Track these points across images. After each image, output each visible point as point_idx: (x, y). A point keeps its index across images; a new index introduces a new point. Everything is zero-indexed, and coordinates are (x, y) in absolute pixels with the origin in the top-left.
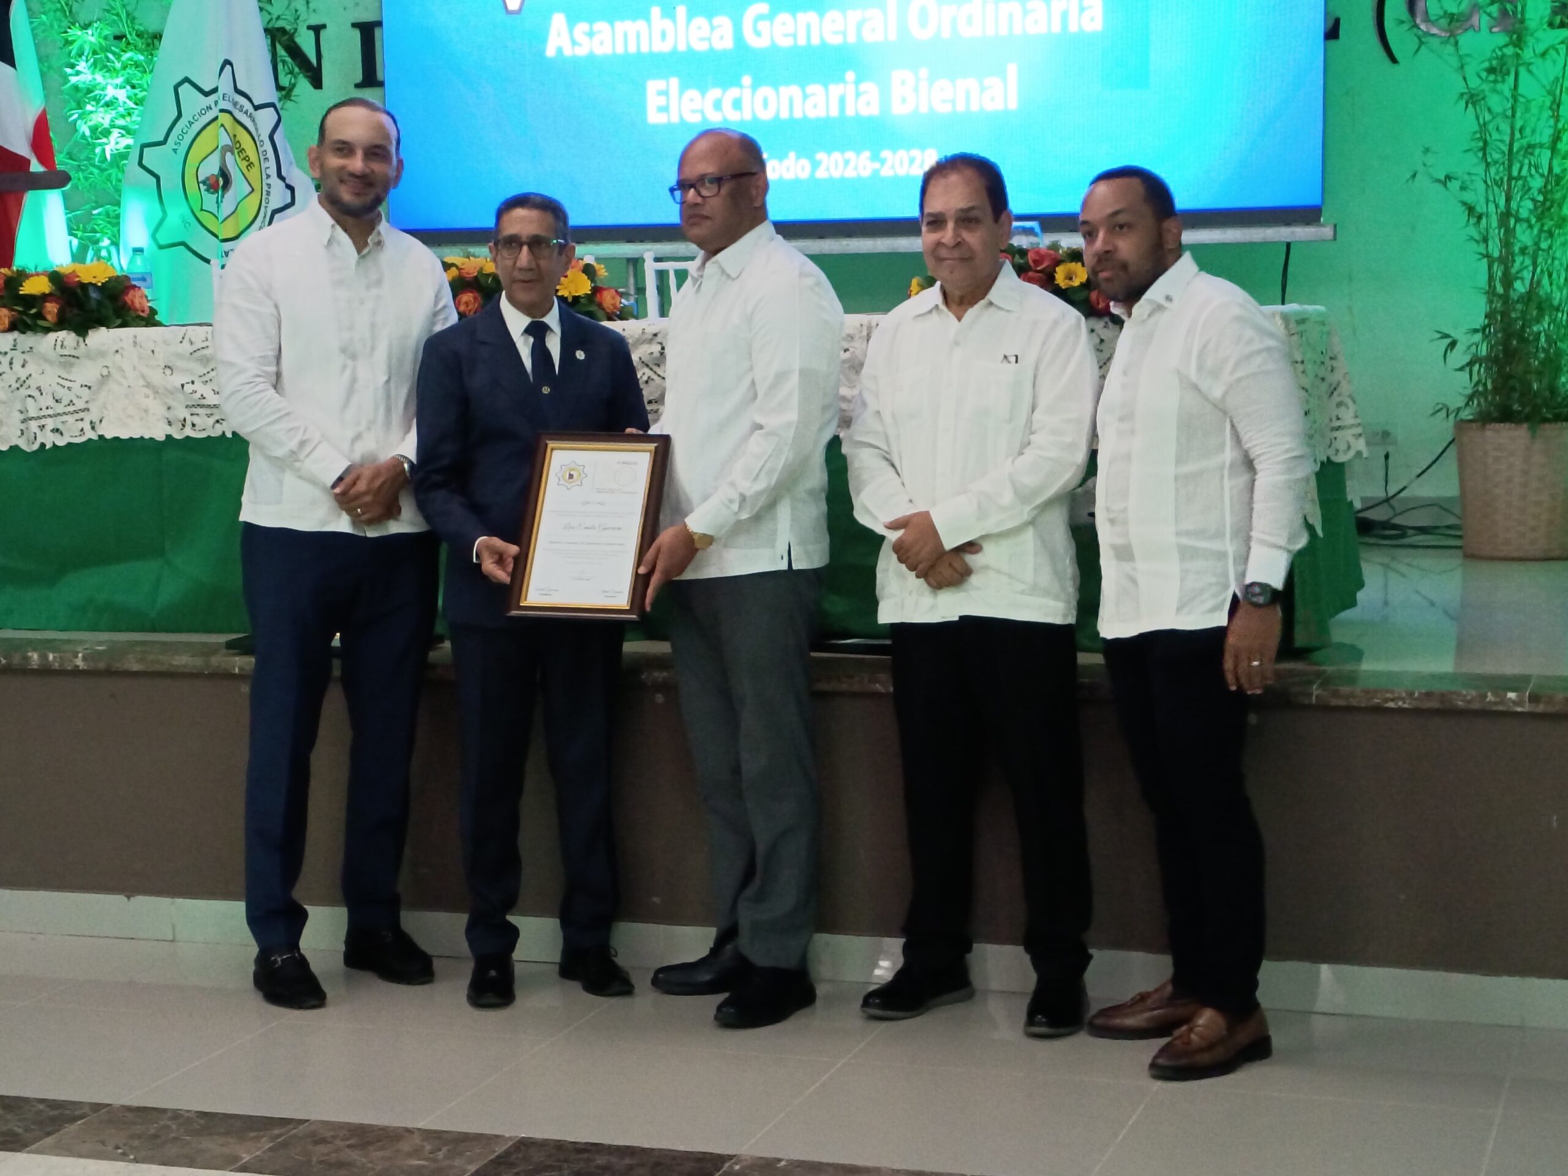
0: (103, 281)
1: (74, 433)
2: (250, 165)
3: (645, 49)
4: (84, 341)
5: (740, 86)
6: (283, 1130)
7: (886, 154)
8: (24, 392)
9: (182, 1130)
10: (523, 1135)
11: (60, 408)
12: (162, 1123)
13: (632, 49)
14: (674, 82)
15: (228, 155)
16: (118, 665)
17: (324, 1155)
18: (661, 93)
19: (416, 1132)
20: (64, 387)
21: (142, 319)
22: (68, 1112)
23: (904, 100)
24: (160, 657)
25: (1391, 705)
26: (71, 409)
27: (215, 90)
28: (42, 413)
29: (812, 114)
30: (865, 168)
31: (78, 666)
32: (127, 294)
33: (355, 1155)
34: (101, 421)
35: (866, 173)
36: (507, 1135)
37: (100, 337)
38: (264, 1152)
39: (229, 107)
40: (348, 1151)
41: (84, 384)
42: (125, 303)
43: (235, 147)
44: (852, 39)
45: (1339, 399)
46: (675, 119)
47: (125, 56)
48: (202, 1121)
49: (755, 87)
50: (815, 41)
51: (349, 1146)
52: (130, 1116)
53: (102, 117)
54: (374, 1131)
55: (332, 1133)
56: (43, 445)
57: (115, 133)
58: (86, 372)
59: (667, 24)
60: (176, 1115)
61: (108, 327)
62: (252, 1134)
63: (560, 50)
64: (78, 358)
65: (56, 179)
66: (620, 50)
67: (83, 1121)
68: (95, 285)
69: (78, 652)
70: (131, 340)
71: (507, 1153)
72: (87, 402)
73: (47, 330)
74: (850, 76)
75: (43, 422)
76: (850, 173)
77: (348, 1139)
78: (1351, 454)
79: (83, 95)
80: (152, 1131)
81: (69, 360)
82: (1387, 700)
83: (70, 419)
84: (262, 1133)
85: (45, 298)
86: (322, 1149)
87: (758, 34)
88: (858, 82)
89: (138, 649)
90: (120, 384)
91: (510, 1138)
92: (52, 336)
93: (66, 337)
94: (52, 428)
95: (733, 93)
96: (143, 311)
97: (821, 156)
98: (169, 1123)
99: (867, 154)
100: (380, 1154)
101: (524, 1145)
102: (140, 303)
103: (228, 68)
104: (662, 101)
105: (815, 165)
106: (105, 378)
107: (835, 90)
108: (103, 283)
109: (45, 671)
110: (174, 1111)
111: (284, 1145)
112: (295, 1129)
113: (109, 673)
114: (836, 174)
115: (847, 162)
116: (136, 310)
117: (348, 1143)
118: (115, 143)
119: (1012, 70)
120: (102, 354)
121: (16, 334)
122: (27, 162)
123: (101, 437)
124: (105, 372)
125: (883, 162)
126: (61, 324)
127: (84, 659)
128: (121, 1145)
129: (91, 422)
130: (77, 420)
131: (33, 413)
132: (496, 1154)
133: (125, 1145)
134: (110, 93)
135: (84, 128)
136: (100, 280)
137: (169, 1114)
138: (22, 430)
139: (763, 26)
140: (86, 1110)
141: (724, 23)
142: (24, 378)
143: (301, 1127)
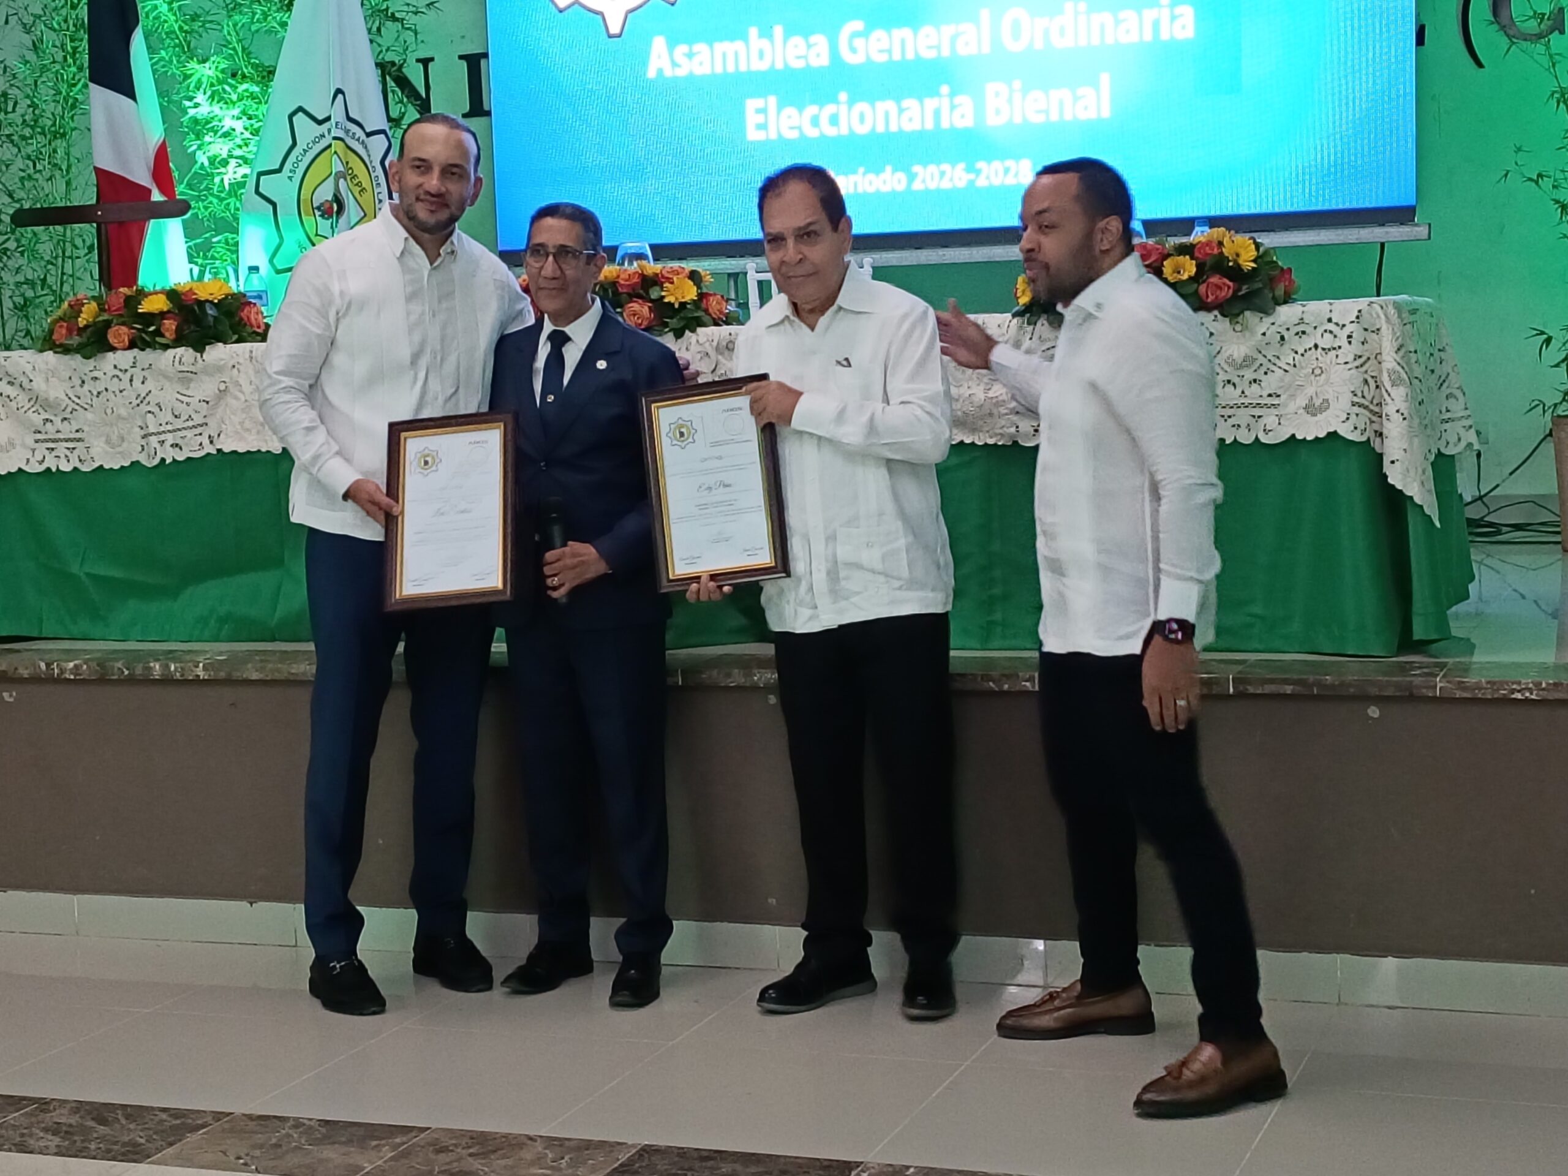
0: (220, 298)
1: (194, 447)
2: (363, 190)
3: (743, 68)
4: (202, 356)
5: (837, 103)
6: (404, 1139)
7: (981, 165)
8: (144, 408)
9: (303, 1141)
10: (646, 1143)
11: (179, 423)
12: (283, 1132)
13: (731, 68)
14: (772, 100)
15: (342, 181)
16: (239, 674)
17: (447, 1164)
18: (758, 111)
19: (539, 1140)
20: (183, 402)
21: (258, 334)
22: (190, 1121)
23: (998, 112)
24: (279, 666)
25: (1519, 696)
26: (190, 423)
27: (328, 119)
28: (162, 429)
29: (908, 127)
30: (960, 179)
31: (198, 676)
32: (243, 311)
33: (476, 1165)
34: (219, 435)
35: (961, 184)
36: (630, 1143)
37: (217, 352)
38: (385, 1162)
39: (340, 134)
40: (470, 1159)
41: (202, 399)
42: (241, 319)
43: (348, 173)
44: (946, 52)
45: (1449, 391)
46: (773, 136)
47: (242, 88)
48: (323, 1130)
49: (851, 103)
50: (910, 55)
51: (471, 1155)
52: (252, 1125)
53: (220, 148)
54: (495, 1139)
55: (454, 1142)
56: (163, 460)
57: (233, 162)
58: (206, 388)
59: (765, 43)
60: (298, 1123)
61: (225, 343)
62: (374, 1143)
63: (660, 71)
64: (196, 373)
65: (176, 208)
66: (719, 69)
67: (204, 1130)
68: (211, 302)
69: (199, 662)
70: (247, 356)
71: (630, 1162)
72: (205, 417)
73: (166, 347)
74: (945, 89)
75: (162, 437)
76: (946, 184)
77: (469, 1147)
78: (1463, 444)
79: (200, 127)
80: (274, 1141)
81: (187, 377)
82: (1513, 691)
83: (189, 434)
84: (383, 1142)
85: (162, 315)
86: (443, 1157)
87: (853, 50)
88: (952, 95)
89: (257, 658)
90: (236, 398)
91: (633, 1146)
92: (171, 352)
93: (185, 353)
94: (171, 442)
95: (830, 109)
96: (259, 327)
97: (917, 168)
98: (290, 1131)
99: (961, 166)
100: (503, 1162)
101: (647, 1151)
102: (256, 319)
103: (340, 96)
104: (760, 119)
105: (912, 177)
106: (223, 393)
107: (931, 104)
108: (219, 300)
109: (167, 681)
110: (296, 1119)
111: (405, 1154)
112: (416, 1137)
113: (229, 682)
114: (932, 185)
115: (942, 174)
116: (252, 326)
117: (471, 1151)
118: (233, 173)
119: (1105, 79)
120: (220, 369)
121: (135, 352)
122: (150, 191)
123: (219, 451)
124: (222, 387)
125: (978, 172)
126: (179, 341)
127: (205, 668)
128: (243, 1155)
129: (210, 437)
130: (196, 435)
131: (152, 429)
132: (619, 1162)
133: (247, 1155)
134: (228, 123)
135: (202, 158)
136: (217, 297)
137: (292, 1122)
138: (142, 446)
139: (859, 43)
140: (209, 1119)
141: (820, 41)
142: (143, 395)
143: (422, 1136)
